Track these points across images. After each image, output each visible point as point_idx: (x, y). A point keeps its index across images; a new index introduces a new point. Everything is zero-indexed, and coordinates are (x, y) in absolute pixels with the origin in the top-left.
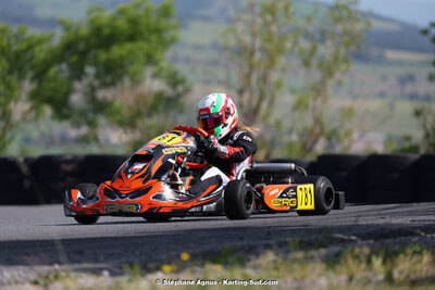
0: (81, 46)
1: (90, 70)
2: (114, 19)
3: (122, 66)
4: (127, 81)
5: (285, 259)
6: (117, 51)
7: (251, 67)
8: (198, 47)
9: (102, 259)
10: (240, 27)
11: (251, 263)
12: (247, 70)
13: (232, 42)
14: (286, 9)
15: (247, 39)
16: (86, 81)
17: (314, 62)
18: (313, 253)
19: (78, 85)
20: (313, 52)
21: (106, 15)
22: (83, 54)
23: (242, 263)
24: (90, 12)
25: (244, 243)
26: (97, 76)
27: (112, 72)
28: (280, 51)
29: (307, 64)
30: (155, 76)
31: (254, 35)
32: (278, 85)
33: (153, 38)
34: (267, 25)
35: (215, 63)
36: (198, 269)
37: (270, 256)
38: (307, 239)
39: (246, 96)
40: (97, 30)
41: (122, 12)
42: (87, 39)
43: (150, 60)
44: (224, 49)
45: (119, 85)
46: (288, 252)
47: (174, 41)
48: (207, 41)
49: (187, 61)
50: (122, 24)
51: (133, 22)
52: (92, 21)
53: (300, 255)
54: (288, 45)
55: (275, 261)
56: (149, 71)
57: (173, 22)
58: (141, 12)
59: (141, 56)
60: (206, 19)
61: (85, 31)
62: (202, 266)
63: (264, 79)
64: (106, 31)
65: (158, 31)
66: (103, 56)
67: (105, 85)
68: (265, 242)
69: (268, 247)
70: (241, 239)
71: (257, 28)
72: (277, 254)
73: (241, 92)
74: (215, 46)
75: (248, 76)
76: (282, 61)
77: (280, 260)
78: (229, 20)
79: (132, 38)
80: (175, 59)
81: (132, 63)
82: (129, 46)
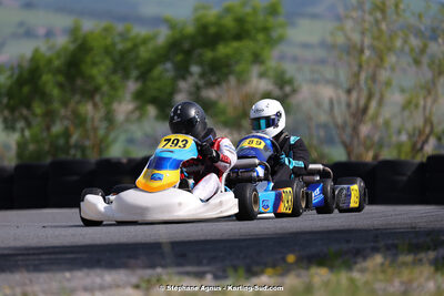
0: (186, 46)
1: (195, 69)
2: (220, 17)
3: (228, 66)
4: (232, 80)
5: (393, 261)
6: (223, 50)
7: (360, 66)
8: (305, 46)
9: (205, 261)
10: (349, 25)
11: (358, 266)
12: (356, 69)
13: (340, 39)
14: (397, 6)
15: (356, 37)
16: (191, 80)
17: (425, 60)
18: (422, 255)
19: (183, 85)
20: (423, 50)
21: (212, 14)
22: (188, 53)
23: (349, 267)
24: (196, 9)
25: (351, 245)
26: (202, 75)
27: (218, 71)
28: (390, 49)
29: (417, 62)
30: (262, 75)
31: (363, 33)
32: (388, 84)
33: (261, 37)
34: (377, 22)
35: (323, 62)
36: (303, 272)
37: (379, 259)
38: (415, 241)
39: (354, 95)
40: (203, 28)
41: (228, 10)
42: (192, 37)
43: (257, 59)
44: (332, 47)
45: (224, 85)
46: (397, 254)
47: (281, 39)
48: (314, 39)
49: (295, 59)
50: (229, 22)
51: (240, 21)
52: (198, 20)
53: (409, 258)
54: (398, 43)
55: (382, 264)
56: (255, 70)
57: (281, 19)
58: (248, 10)
59: (248, 55)
60: (314, 16)
61: (190, 29)
62: (308, 268)
63: (373, 78)
64: (213, 30)
65: (265, 30)
66: (209, 55)
67: (211, 85)
68: (372, 244)
69: (376, 250)
70: (348, 241)
71: (367, 25)
72: (385, 257)
73: (349, 92)
74: (323, 44)
75: (357, 75)
76: (391, 59)
77: (387, 263)
78: (339, 18)
79: (238, 37)
80: (282, 58)
81: (237, 62)
82: (235, 44)
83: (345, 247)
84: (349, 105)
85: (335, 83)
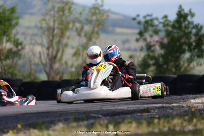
5: (68, 126)
7: (53, 36)
8: (28, 28)
10: (48, 18)
11: (52, 128)
12: (51, 38)
13: (44, 25)
14: (70, 9)
15: (51, 24)
17: (83, 34)
18: (81, 123)
20: (82, 28)
23: (47, 128)
25: (49, 119)
28: (67, 29)
29: (79, 35)
30: (8, 41)
31: (54, 21)
32: (66, 45)
33: (7, 23)
34: (61, 17)
35: (36, 35)
36: (27, 132)
37: (60, 126)
38: (78, 117)
39: (51, 50)
43: (5, 34)
44: (41, 28)
46: (69, 123)
48: (32, 24)
49: (24, 34)
53: (74, 124)
54: (71, 26)
55: (63, 128)
56: (5, 39)
57: (16, 15)
60: (32, 14)
62: (29, 130)
63: (59, 42)
65: (9, 20)
68: (58, 118)
69: (59, 121)
70: (47, 117)
71: (56, 18)
72: (64, 124)
73: (48, 49)
74: (36, 26)
75: (52, 41)
76: (68, 34)
77: (65, 127)
80: (17, 33)
83: (46, 120)
84: (48, 55)
85: (42, 45)
